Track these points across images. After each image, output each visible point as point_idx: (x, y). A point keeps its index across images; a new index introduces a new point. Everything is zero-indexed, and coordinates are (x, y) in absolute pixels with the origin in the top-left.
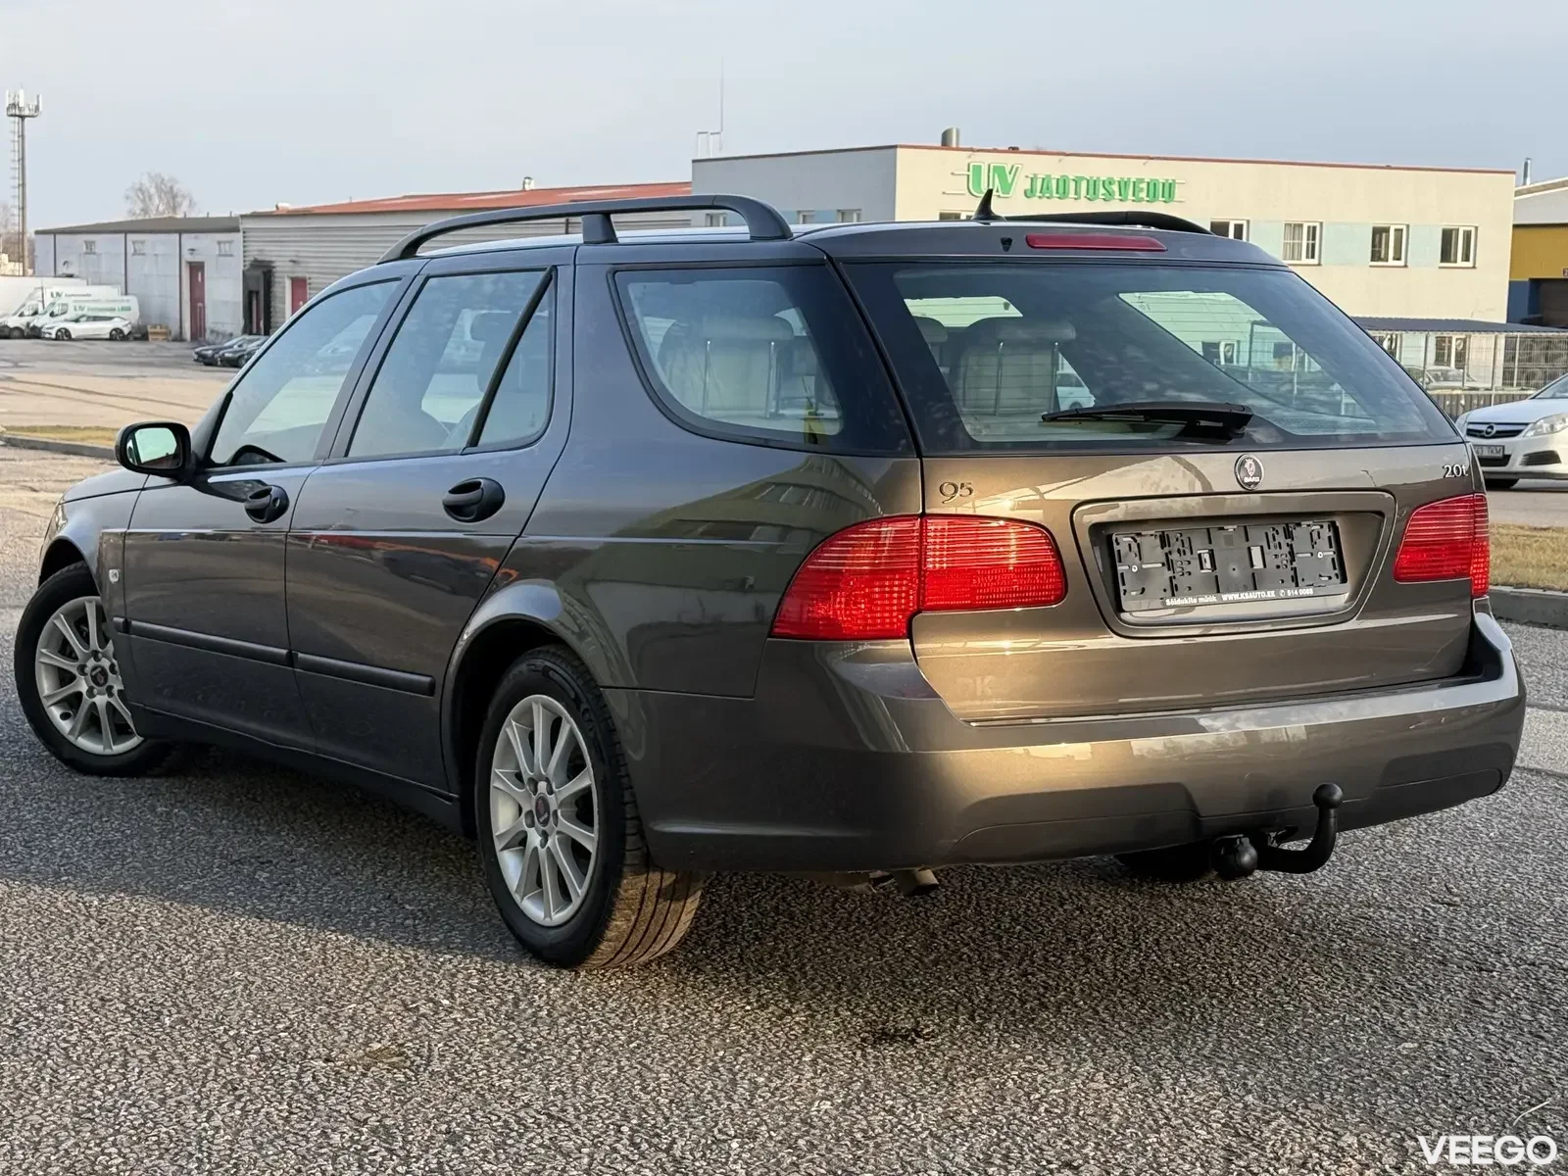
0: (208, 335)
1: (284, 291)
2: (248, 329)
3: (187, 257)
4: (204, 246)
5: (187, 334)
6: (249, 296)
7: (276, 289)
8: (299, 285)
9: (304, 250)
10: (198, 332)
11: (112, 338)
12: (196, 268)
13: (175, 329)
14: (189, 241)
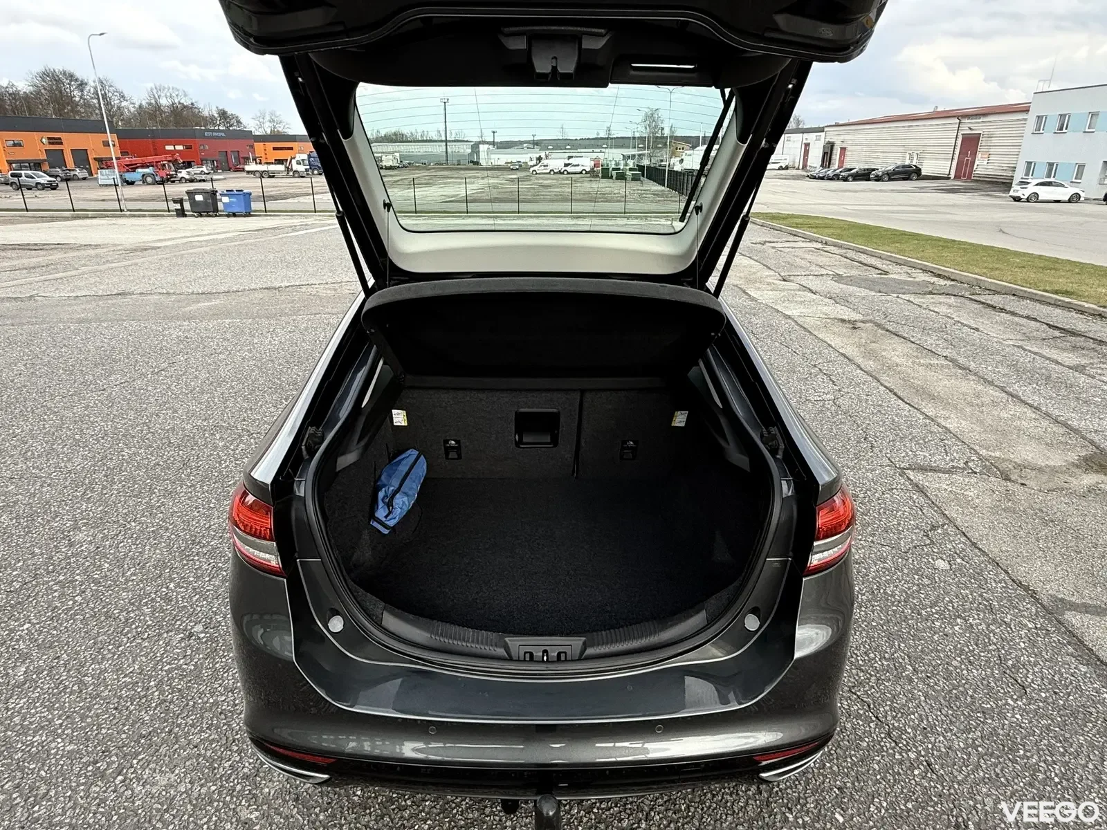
0: (808, 168)
1: (837, 152)
2: (822, 166)
3: (805, 141)
4: (811, 137)
5: (801, 167)
6: (825, 154)
7: (834, 152)
8: (843, 150)
9: (847, 137)
10: (805, 166)
11: (779, 169)
12: (807, 145)
13: (797, 166)
14: (806, 135)
